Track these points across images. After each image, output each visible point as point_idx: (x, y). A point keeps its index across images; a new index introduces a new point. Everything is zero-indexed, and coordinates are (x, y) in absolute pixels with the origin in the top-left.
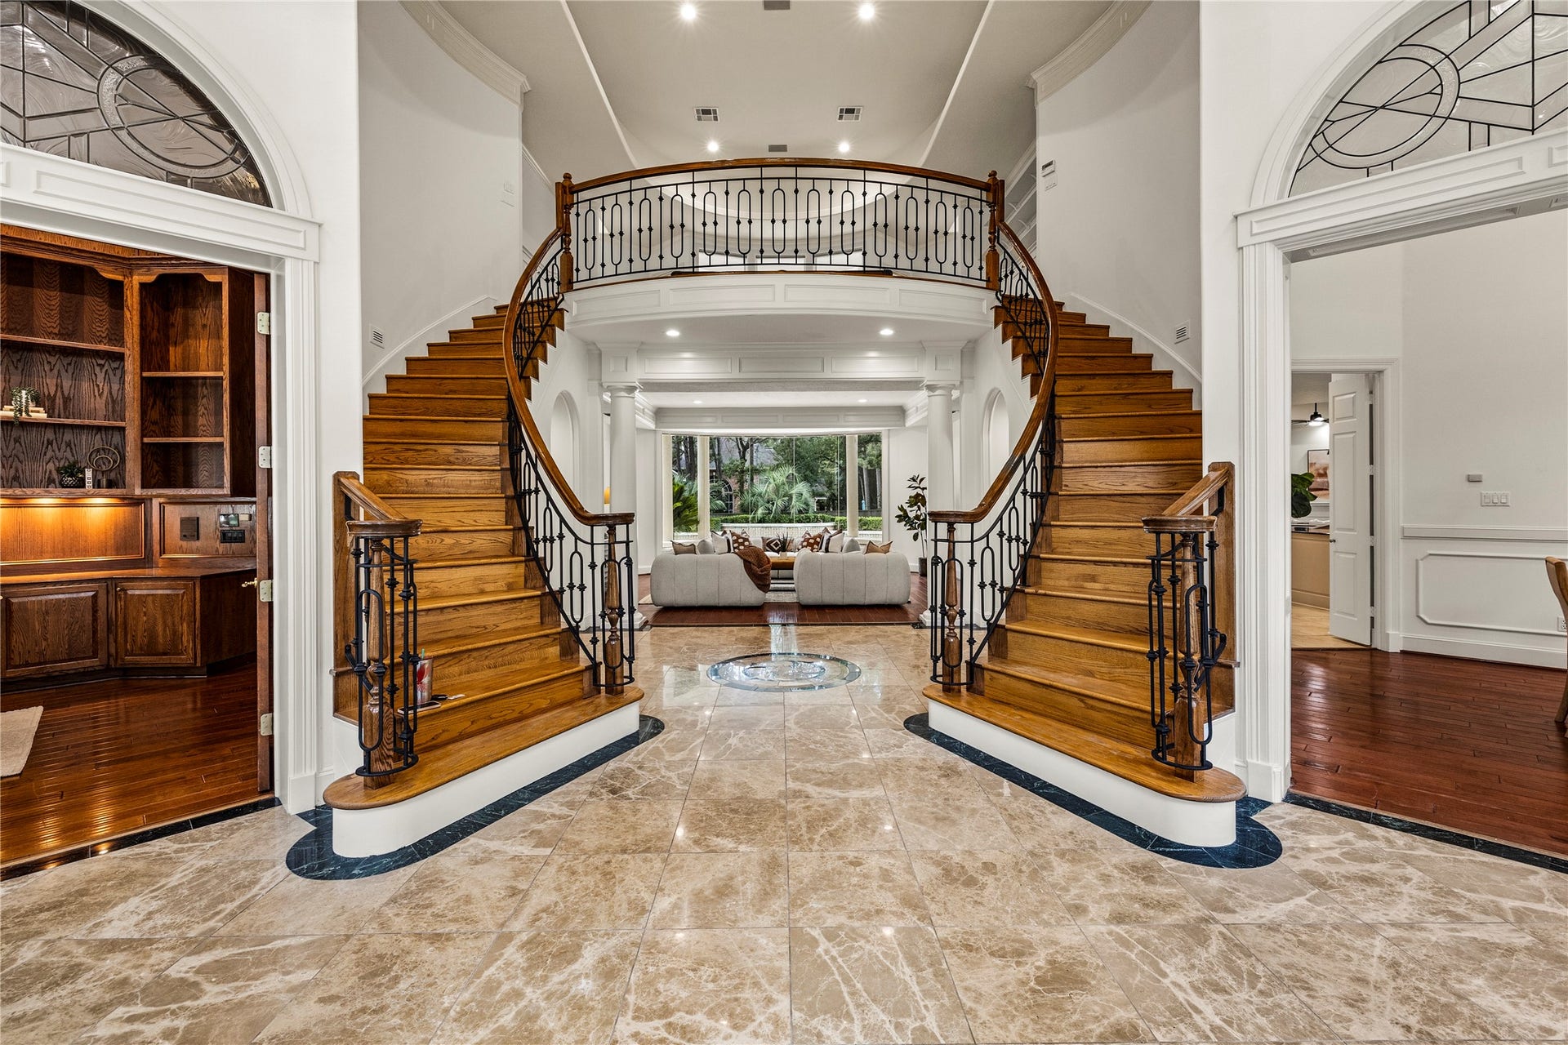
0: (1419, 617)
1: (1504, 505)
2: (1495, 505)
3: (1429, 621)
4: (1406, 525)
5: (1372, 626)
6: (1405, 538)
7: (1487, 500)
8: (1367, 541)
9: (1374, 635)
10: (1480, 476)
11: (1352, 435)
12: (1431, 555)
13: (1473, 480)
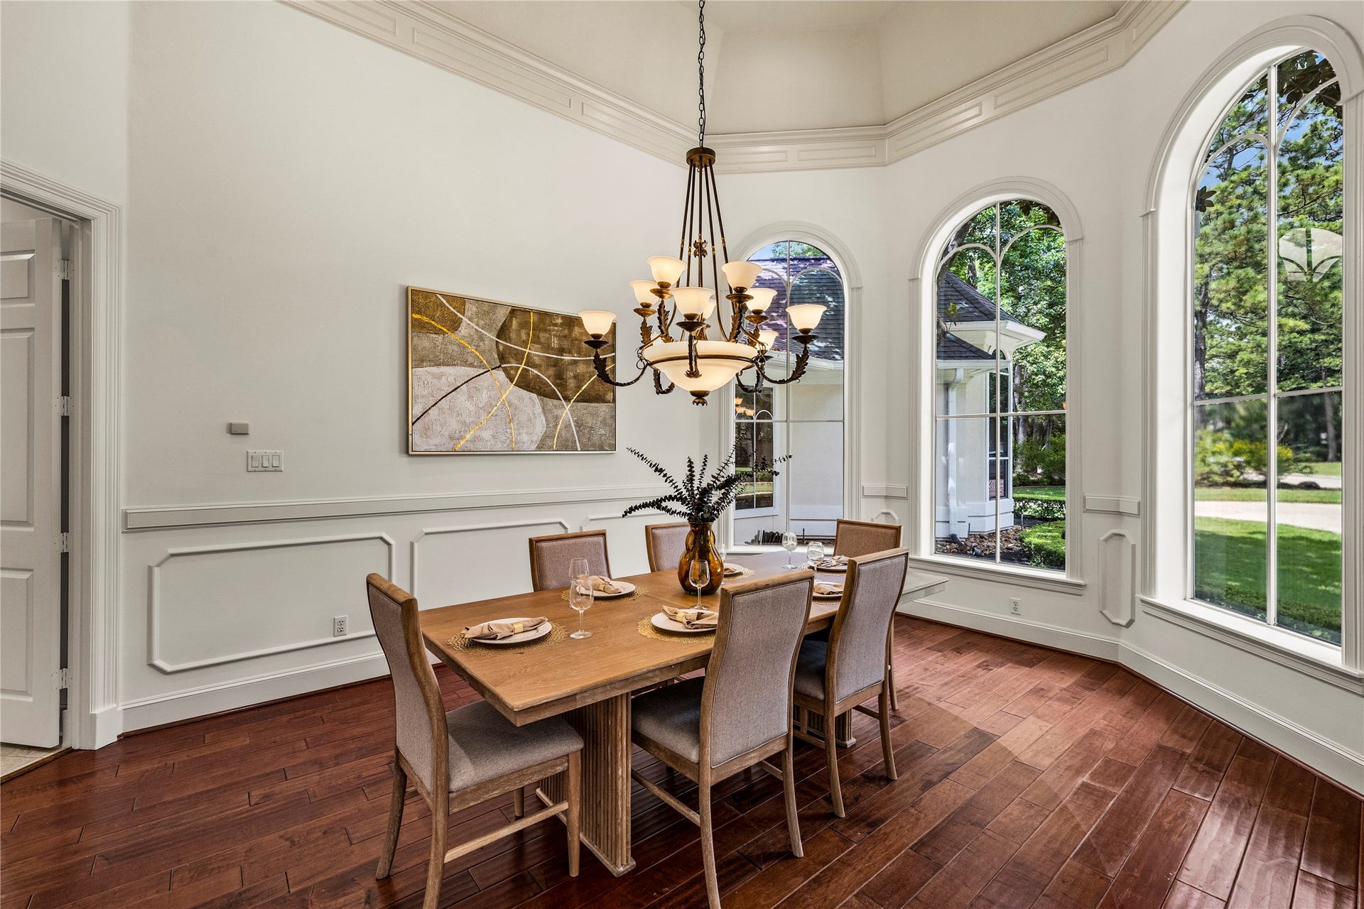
0: (153, 666)
1: (276, 470)
2: (265, 470)
3: (168, 668)
4: (133, 508)
5: (63, 706)
6: (129, 530)
7: (255, 464)
8: (52, 544)
9: (67, 721)
10: (246, 426)
11: (26, 335)
12: (173, 555)
13: (237, 431)
